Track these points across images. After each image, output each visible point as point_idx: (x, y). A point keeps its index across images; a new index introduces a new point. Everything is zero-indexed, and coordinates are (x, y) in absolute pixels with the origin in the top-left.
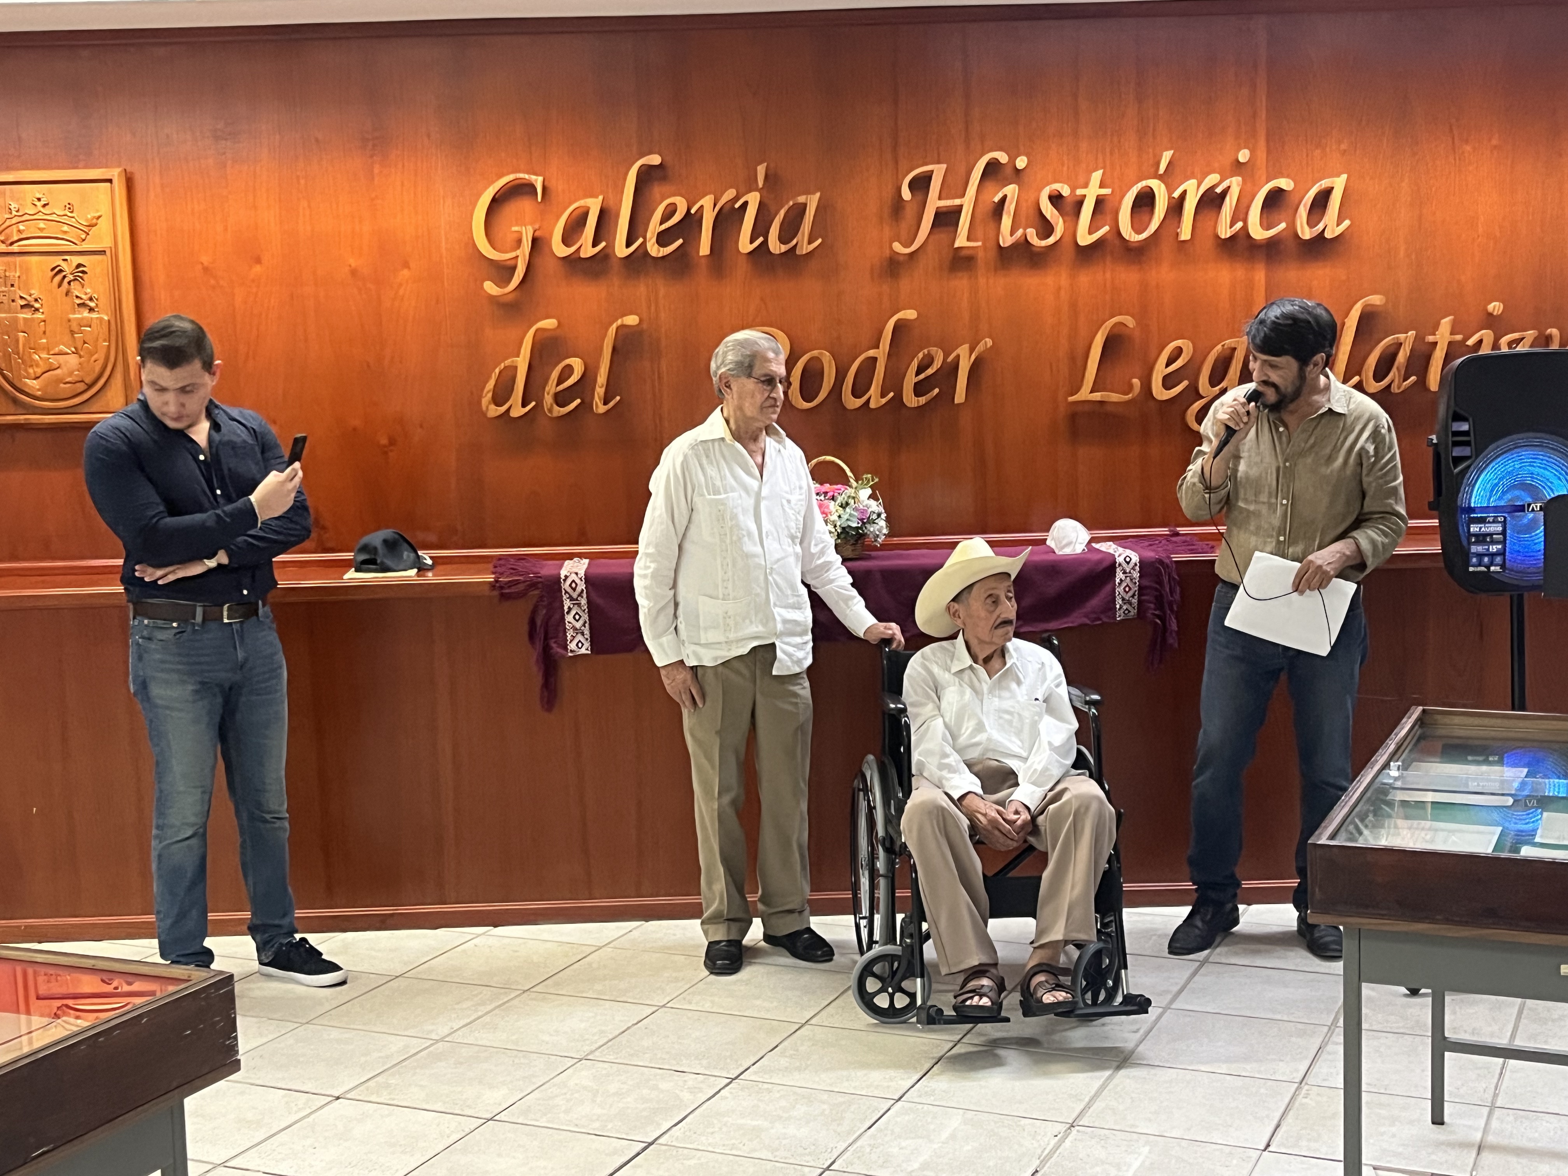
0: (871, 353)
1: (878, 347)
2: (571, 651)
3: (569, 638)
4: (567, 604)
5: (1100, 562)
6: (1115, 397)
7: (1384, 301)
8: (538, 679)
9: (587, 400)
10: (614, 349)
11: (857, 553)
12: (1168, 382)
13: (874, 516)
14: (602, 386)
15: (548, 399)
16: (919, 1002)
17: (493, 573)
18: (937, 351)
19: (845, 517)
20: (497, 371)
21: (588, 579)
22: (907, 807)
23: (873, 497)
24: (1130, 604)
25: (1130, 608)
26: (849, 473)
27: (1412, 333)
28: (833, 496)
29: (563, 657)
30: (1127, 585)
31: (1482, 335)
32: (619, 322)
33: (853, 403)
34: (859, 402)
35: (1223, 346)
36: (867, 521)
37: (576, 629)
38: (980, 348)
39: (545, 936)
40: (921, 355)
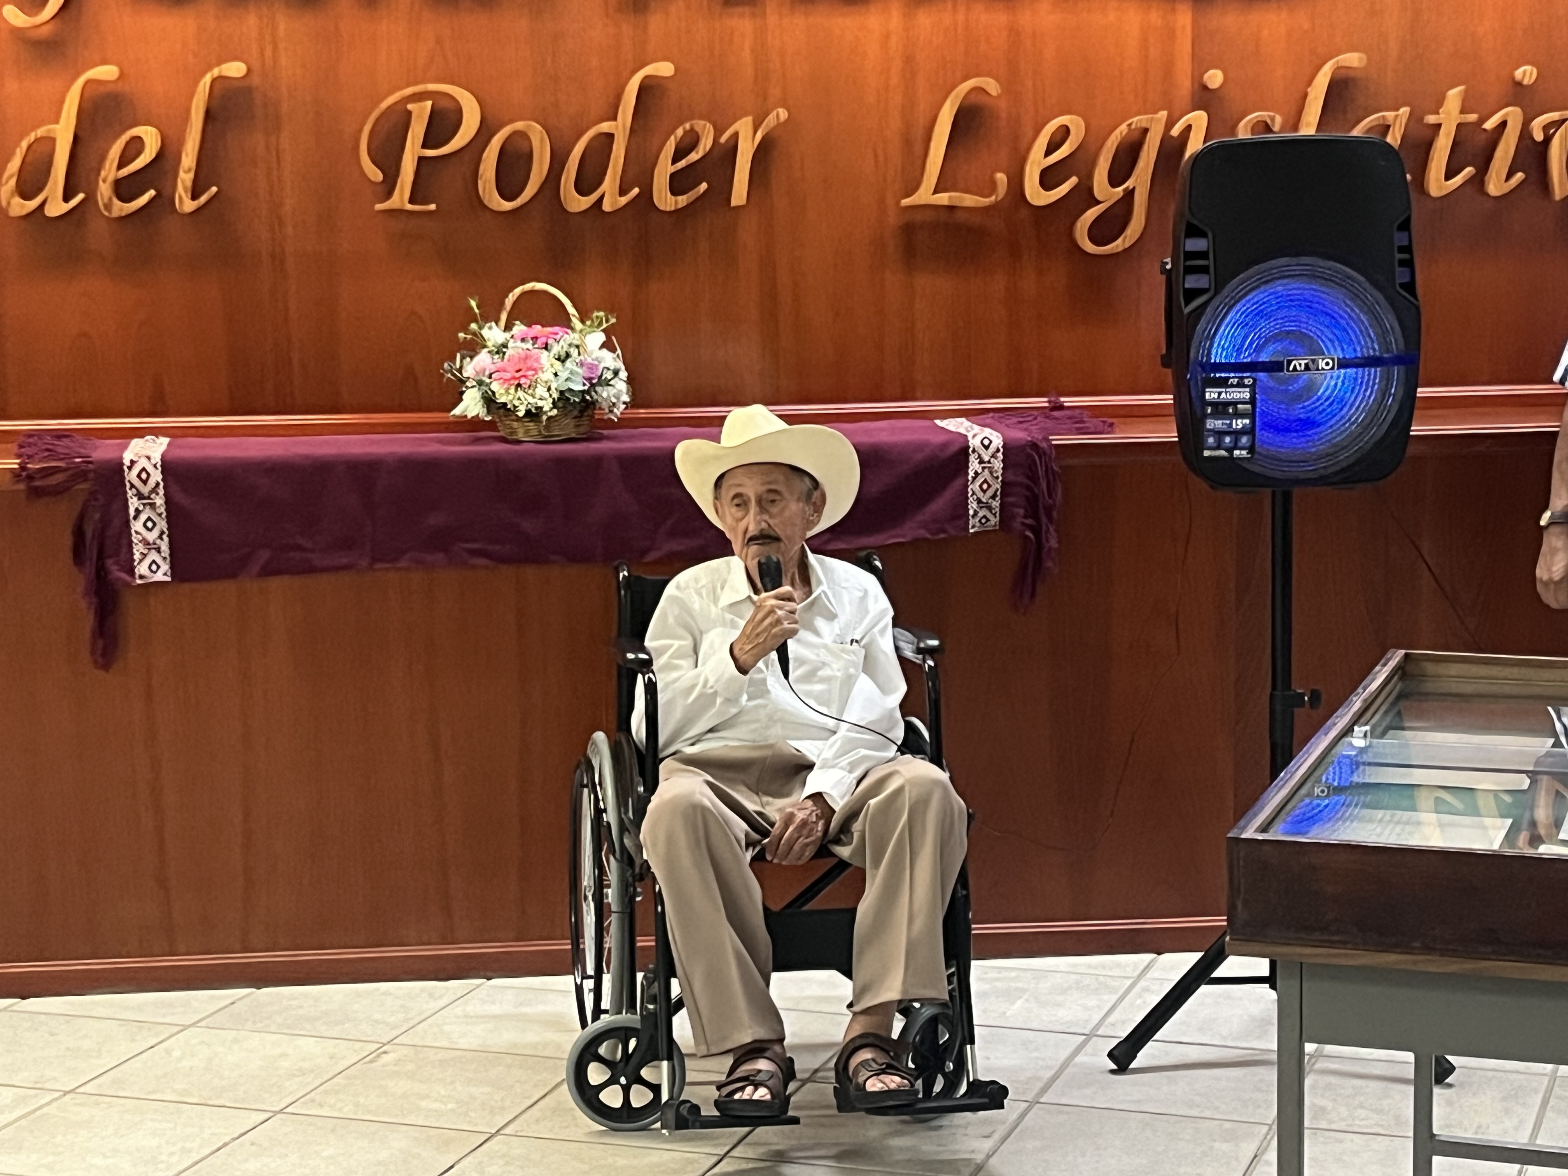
0: (606, 127)
1: (615, 119)
2: (141, 577)
3: (137, 556)
4: (134, 503)
5: (944, 446)
6: (970, 200)
7: (1365, 62)
8: (88, 622)
9: (166, 193)
10: (209, 115)
11: (582, 429)
12: (1048, 179)
13: (609, 375)
14: (189, 170)
15: (105, 190)
16: (665, 1097)
17: (19, 456)
18: (705, 126)
19: (564, 375)
20: (24, 144)
21: (168, 466)
22: (650, 807)
23: (607, 345)
24: (990, 508)
25: (989, 515)
26: (571, 310)
27: (1405, 111)
28: (547, 344)
29: (128, 585)
30: (985, 481)
31: (1506, 114)
32: (216, 72)
33: (578, 203)
34: (585, 202)
35: (1130, 125)
36: (597, 382)
37: (149, 544)
38: (770, 121)
39: (102, 1012)
40: (680, 132)
